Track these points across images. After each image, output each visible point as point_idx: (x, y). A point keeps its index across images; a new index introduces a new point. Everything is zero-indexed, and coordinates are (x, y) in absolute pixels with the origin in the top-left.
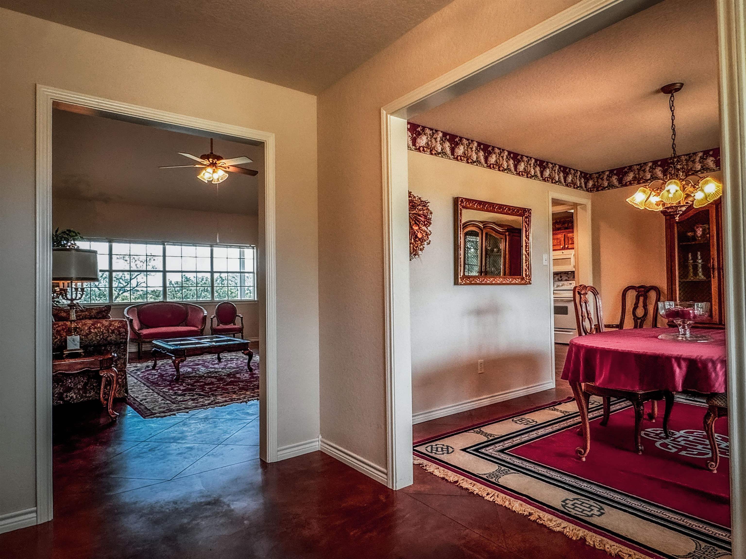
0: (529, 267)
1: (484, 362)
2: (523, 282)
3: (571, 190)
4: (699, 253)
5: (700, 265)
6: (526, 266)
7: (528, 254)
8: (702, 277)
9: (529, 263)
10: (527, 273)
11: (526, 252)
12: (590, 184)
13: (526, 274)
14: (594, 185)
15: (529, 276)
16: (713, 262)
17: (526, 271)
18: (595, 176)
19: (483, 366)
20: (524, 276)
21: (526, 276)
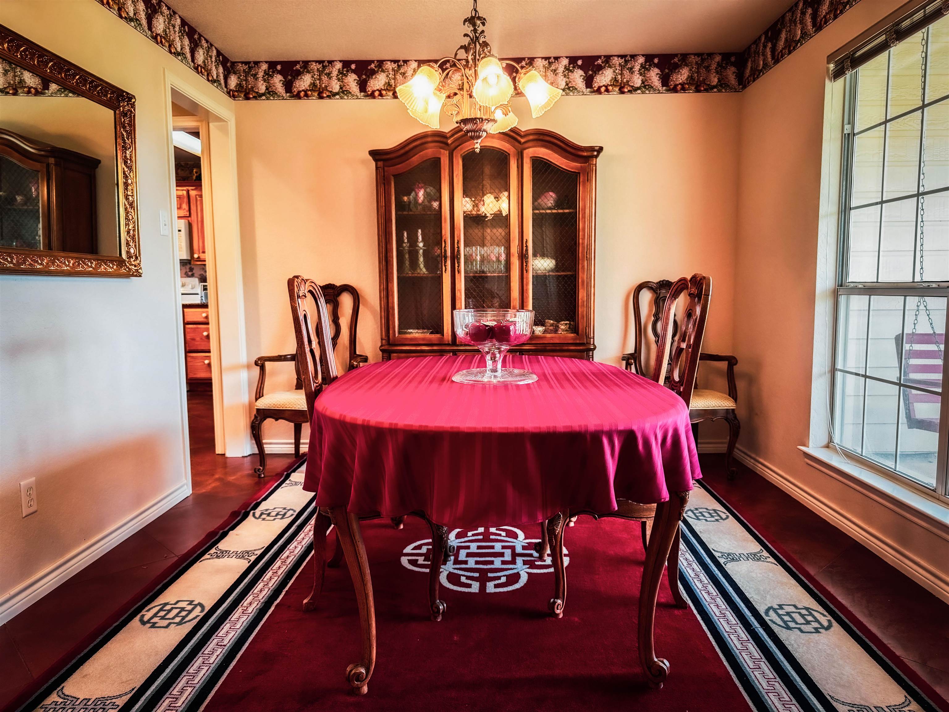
0: (134, 238)
1: (39, 483)
2: (123, 271)
3: (201, 80)
4: (420, 231)
5: (421, 251)
6: (128, 232)
7: (131, 205)
8: (424, 270)
9: (134, 227)
10: (132, 251)
11: (127, 199)
12: (233, 81)
13: (128, 252)
14: (239, 85)
15: (137, 258)
16: (445, 247)
17: (128, 244)
18: (241, 67)
19: (34, 496)
20: (124, 256)
21: (130, 257)
